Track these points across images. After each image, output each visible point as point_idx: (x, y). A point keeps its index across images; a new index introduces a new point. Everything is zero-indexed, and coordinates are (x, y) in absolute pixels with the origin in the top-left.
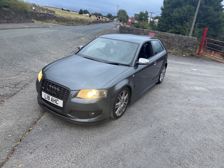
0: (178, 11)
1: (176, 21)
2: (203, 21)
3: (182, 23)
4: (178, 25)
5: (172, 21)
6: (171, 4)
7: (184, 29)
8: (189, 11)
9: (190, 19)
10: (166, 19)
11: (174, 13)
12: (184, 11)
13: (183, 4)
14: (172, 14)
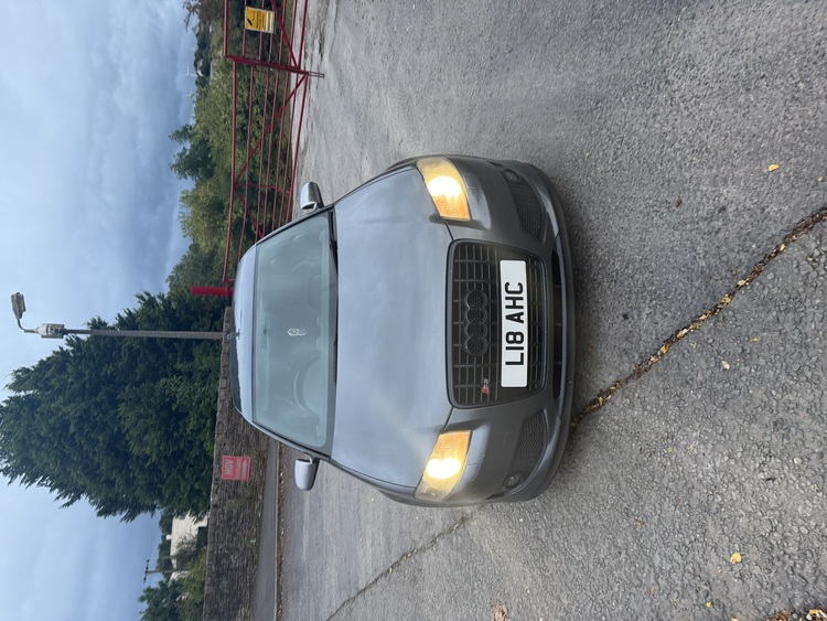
0: (140, 438)
1: (175, 434)
2: (170, 357)
3: (181, 415)
4: (186, 426)
5: (176, 449)
6: (114, 475)
7: (200, 401)
8: (138, 401)
9: (164, 395)
10: (168, 475)
11: (148, 452)
12: (140, 416)
13: (115, 430)
14: (150, 457)
